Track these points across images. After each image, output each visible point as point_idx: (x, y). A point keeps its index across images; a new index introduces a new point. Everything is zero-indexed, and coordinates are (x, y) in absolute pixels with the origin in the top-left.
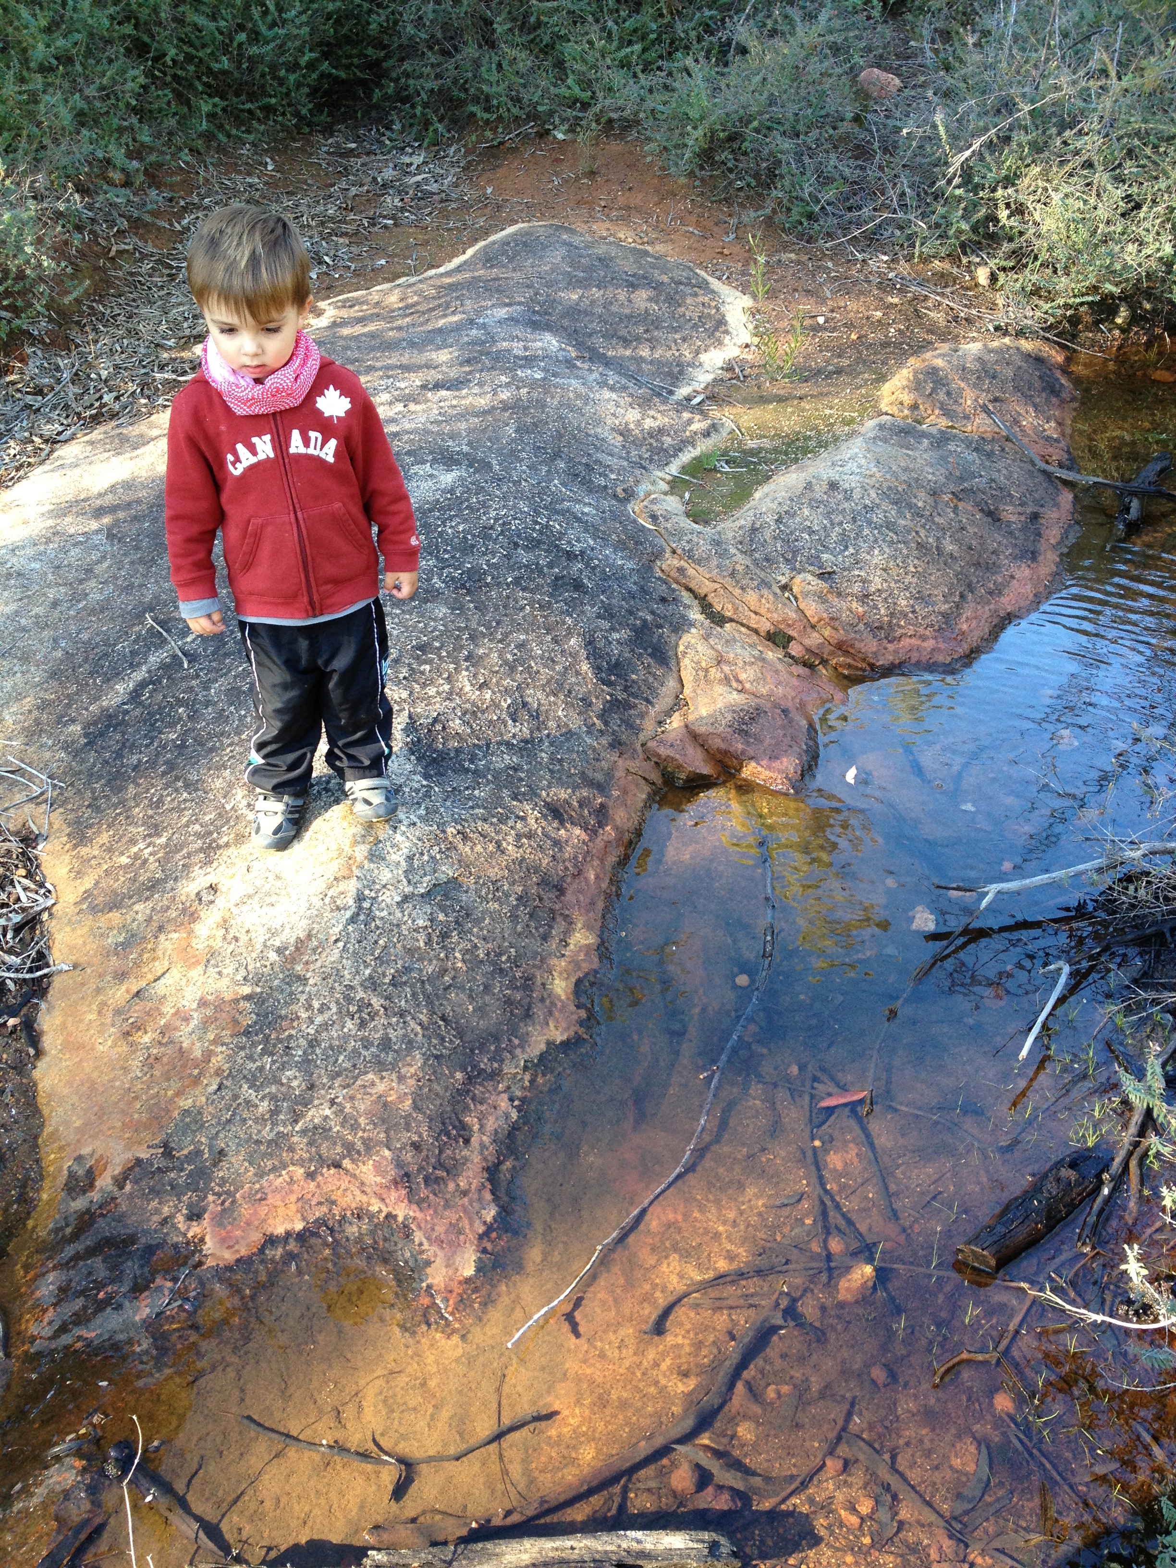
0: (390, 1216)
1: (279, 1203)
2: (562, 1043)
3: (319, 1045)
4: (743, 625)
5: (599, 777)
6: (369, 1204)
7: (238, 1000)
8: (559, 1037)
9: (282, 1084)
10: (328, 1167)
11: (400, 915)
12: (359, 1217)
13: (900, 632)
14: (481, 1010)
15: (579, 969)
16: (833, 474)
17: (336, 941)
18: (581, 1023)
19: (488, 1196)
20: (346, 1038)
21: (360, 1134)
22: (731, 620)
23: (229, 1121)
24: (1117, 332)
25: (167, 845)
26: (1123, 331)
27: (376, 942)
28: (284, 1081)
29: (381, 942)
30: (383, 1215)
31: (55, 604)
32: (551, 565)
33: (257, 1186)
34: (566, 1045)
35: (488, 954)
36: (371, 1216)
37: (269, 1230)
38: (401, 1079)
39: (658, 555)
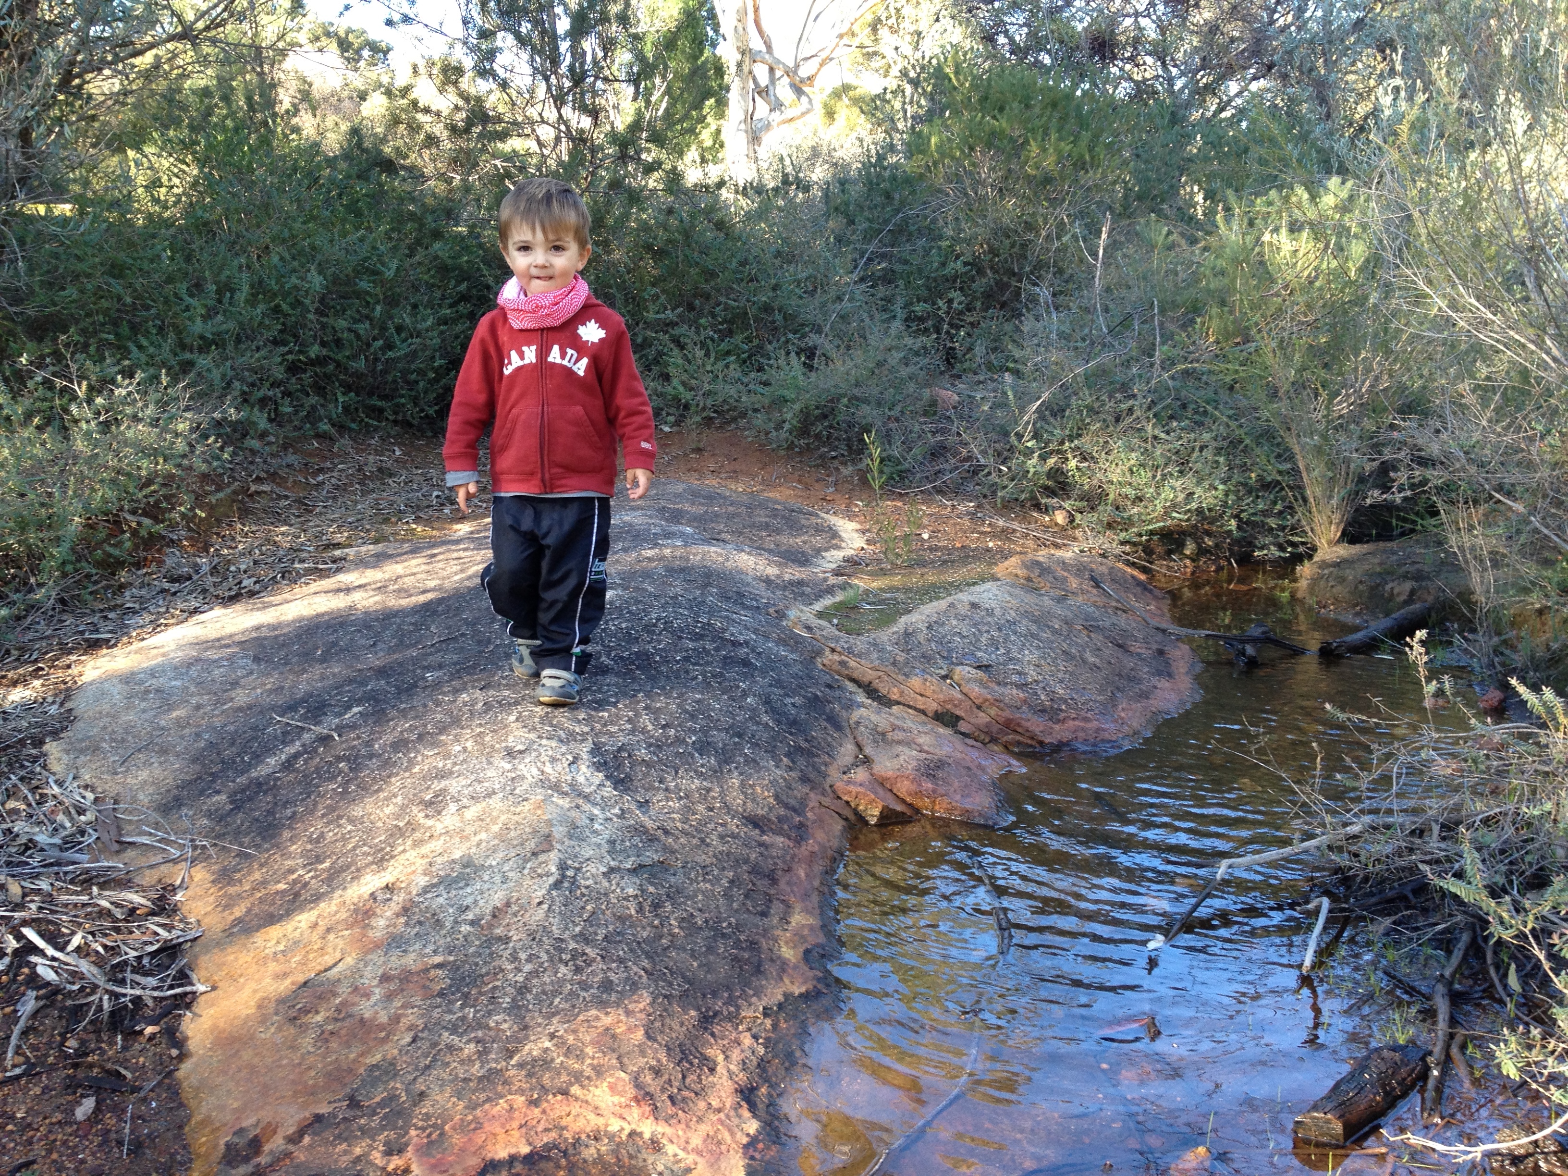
0: (632, 1134)
1: (499, 1130)
2: (801, 995)
3: (530, 992)
4: (910, 707)
5: (792, 802)
6: (607, 1125)
7: (428, 970)
8: (797, 990)
9: (490, 1029)
10: (554, 1095)
11: (607, 884)
12: (596, 1139)
13: (1063, 715)
14: (708, 967)
15: (806, 941)
16: (972, 599)
17: (540, 903)
18: (819, 980)
19: (746, 1114)
20: (562, 982)
21: (589, 1061)
22: (898, 703)
23: (427, 1067)
24: (1188, 562)
25: (330, 868)
26: (1193, 560)
27: (583, 908)
28: (492, 1024)
29: (589, 907)
30: (626, 1132)
31: (198, 707)
32: (717, 649)
33: (470, 1117)
34: (805, 996)
35: (706, 922)
36: (611, 1137)
37: (489, 1156)
38: (628, 1013)
39: (819, 653)
